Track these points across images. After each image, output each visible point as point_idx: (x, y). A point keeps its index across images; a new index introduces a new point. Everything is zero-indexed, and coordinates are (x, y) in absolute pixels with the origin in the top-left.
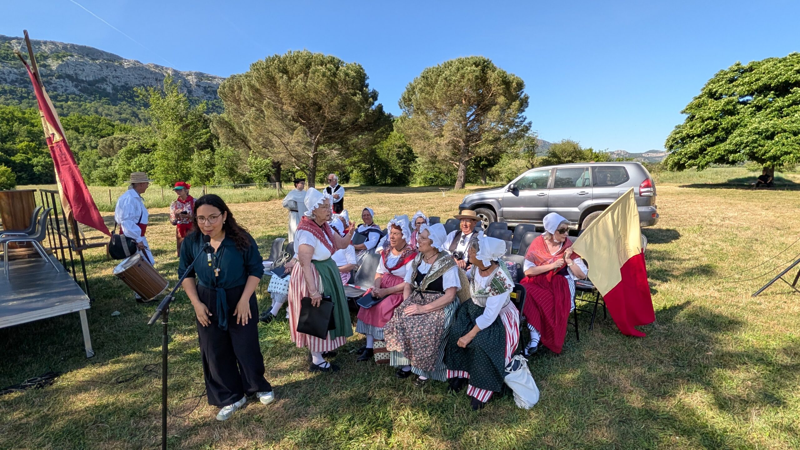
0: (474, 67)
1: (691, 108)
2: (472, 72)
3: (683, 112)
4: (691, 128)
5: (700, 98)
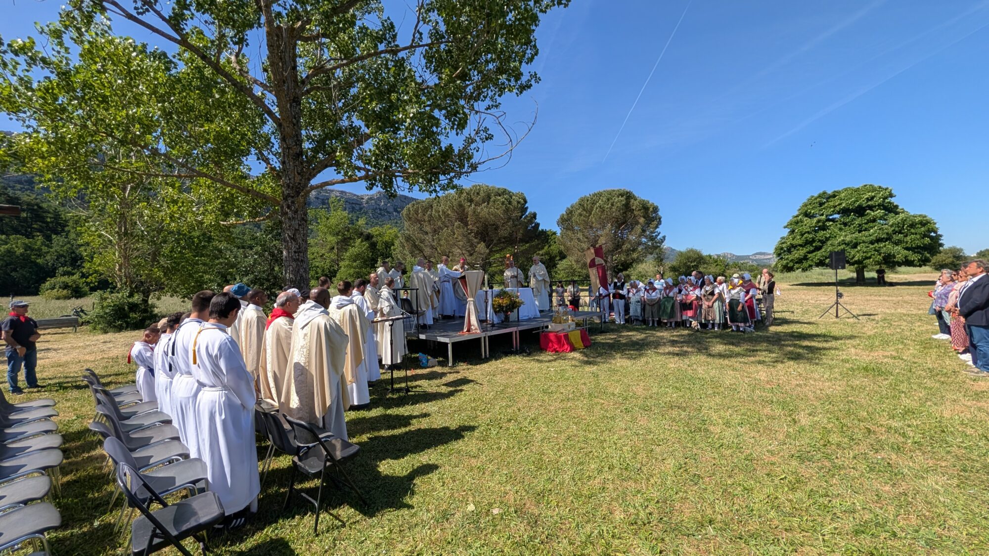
0: (620, 198)
1: (791, 224)
2: (620, 201)
3: (785, 227)
4: (793, 239)
5: (797, 216)
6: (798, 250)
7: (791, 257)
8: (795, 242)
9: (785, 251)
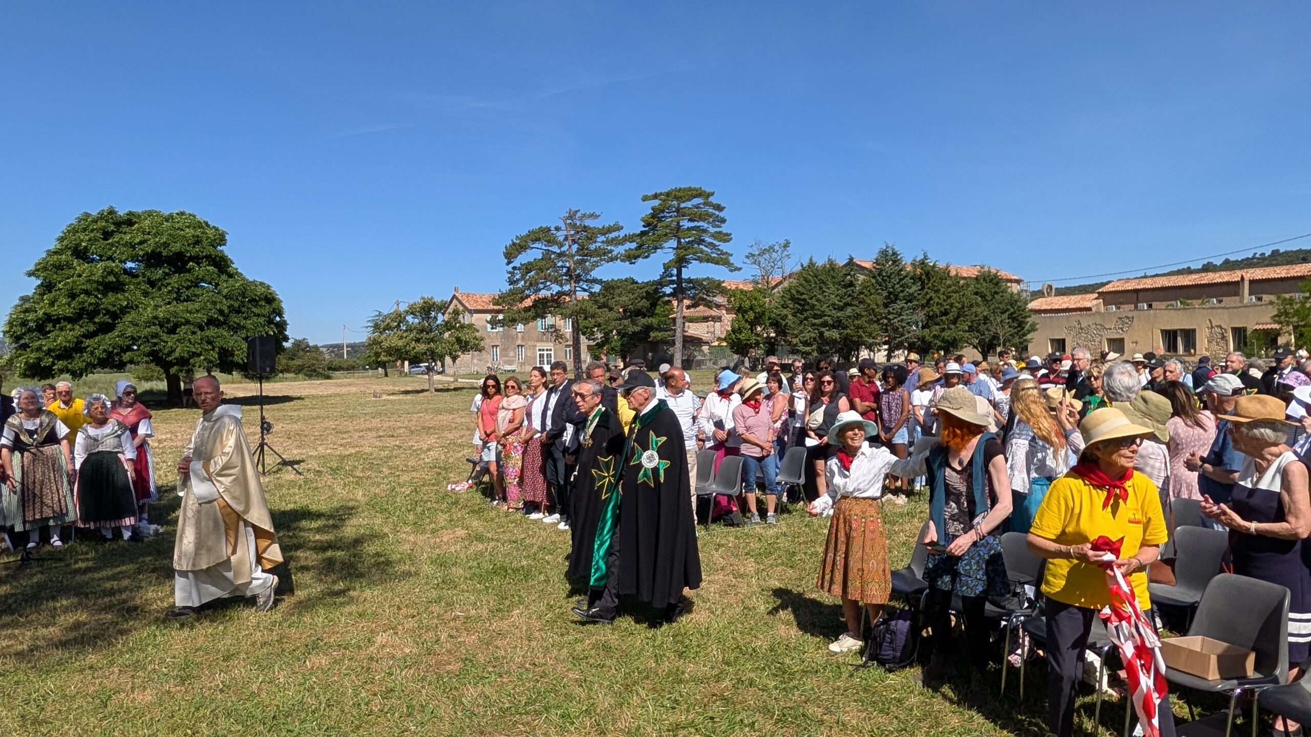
1: (45, 269)
3: (30, 274)
5: (56, 253)
6: (61, 329)
7: (46, 344)
8: (55, 311)
9: (30, 330)
